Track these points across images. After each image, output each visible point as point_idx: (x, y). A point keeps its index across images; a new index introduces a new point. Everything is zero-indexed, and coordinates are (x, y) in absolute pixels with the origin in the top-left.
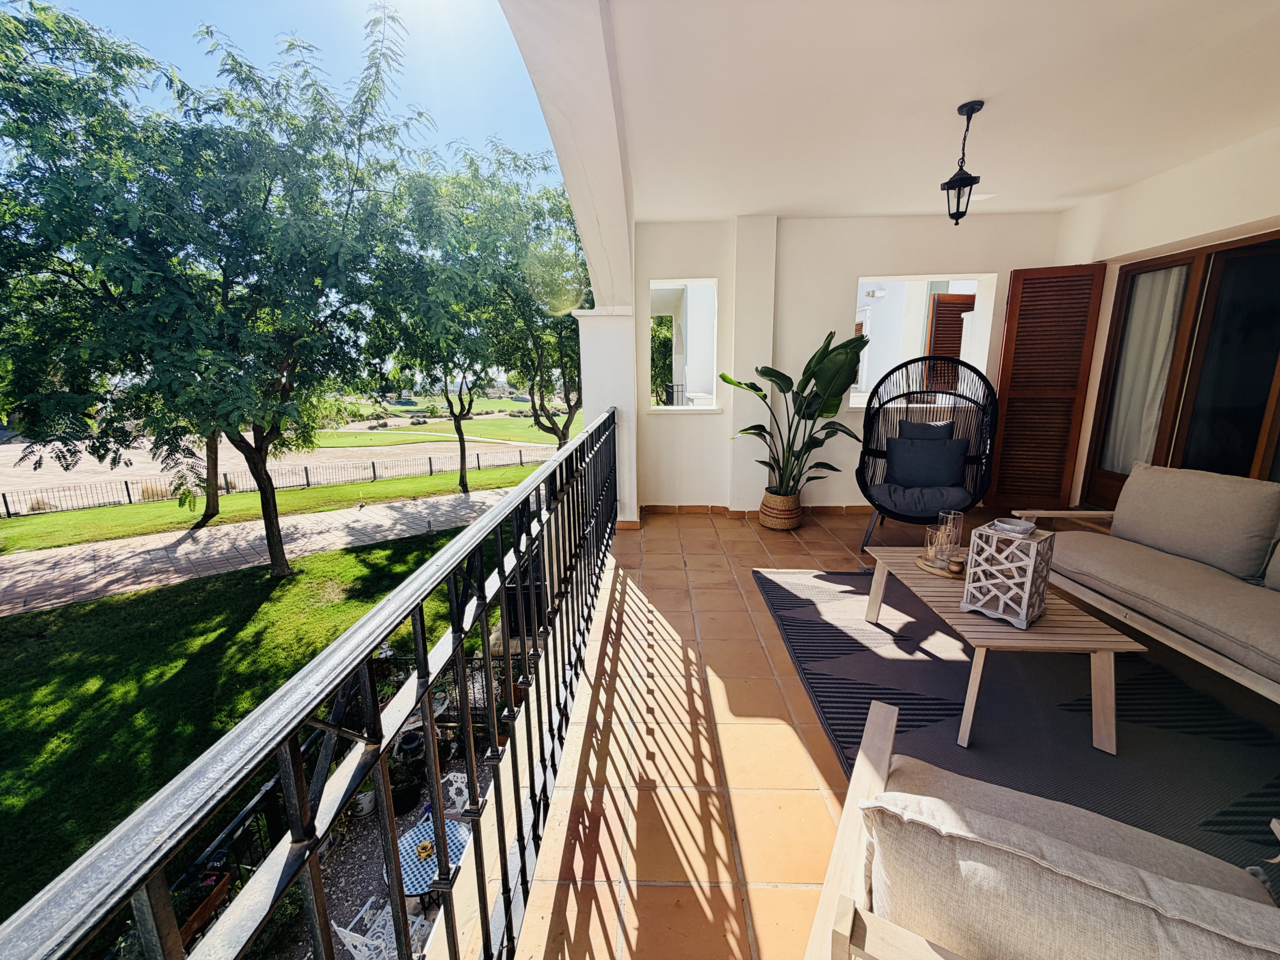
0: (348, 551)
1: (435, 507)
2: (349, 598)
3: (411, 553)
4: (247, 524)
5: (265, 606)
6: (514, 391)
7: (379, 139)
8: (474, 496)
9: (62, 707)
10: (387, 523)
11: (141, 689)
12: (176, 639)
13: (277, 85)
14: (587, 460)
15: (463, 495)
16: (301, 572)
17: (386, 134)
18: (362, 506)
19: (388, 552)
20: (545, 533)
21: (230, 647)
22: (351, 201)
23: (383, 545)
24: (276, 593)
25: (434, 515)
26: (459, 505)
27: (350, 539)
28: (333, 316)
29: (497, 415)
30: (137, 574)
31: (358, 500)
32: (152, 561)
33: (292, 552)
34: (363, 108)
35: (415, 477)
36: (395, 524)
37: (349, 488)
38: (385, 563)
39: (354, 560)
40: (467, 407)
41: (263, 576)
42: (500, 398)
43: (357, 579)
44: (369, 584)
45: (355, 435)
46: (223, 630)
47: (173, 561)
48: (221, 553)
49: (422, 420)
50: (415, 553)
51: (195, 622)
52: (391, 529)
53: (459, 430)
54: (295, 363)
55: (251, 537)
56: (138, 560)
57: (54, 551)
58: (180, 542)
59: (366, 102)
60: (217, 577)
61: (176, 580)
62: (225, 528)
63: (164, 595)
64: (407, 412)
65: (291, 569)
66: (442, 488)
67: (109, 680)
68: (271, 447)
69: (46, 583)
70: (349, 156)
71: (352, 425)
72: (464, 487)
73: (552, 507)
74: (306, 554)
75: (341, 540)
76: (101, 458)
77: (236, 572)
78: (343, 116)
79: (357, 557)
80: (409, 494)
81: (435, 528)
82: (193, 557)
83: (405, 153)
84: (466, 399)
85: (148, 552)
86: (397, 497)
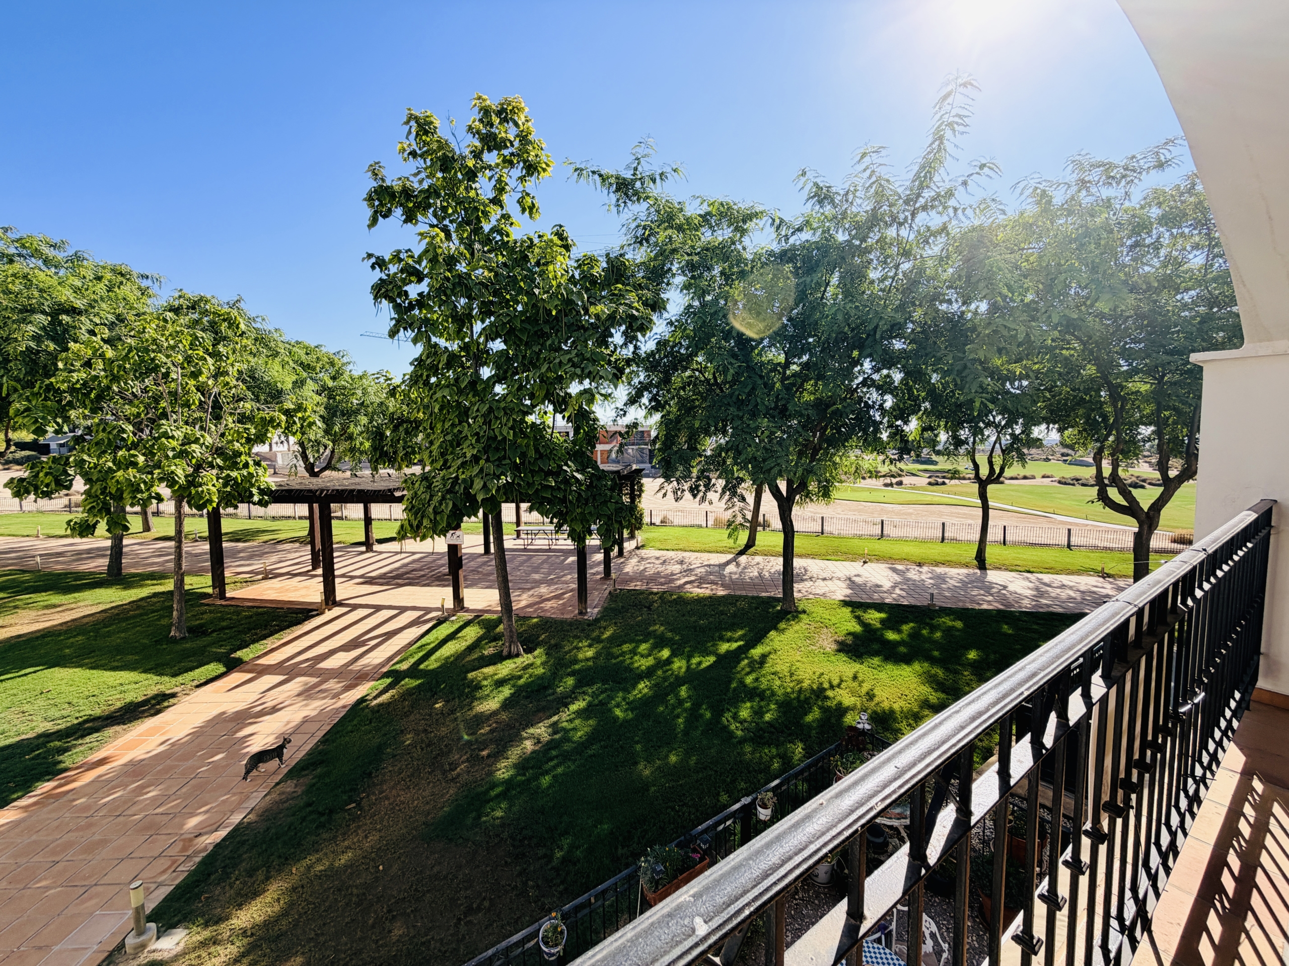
0: (846, 603)
1: (942, 578)
2: (839, 651)
3: (906, 623)
4: (772, 558)
5: (773, 633)
6: (1070, 452)
7: (932, 207)
8: (993, 576)
9: (650, 661)
10: (887, 585)
11: (688, 667)
12: (713, 639)
13: (847, 194)
14: (1199, 594)
15: (978, 571)
16: (804, 612)
17: (941, 200)
18: (865, 562)
19: (883, 615)
20: (1094, 722)
21: (743, 659)
22: (896, 274)
23: (879, 607)
24: (782, 625)
25: (939, 588)
26: (972, 582)
27: (849, 592)
28: (864, 383)
29: (1039, 481)
30: (701, 581)
31: (863, 555)
32: (711, 573)
33: (800, 591)
34: (921, 183)
35: (924, 541)
36: (894, 587)
37: (856, 542)
38: (879, 625)
39: (849, 615)
40: (997, 471)
41: (774, 607)
42: (1047, 460)
43: (849, 634)
44: (859, 642)
45: (870, 490)
46: (741, 643)
47: (722, 576)
48: (751, 578)
49: (940, 480)
50: (912, 625)
51: (726, 630)
52: (889, 592)
53: (983, 496)
54: (826, 426)
55: (772, 571)
56: (703, 570)
57: (665, 552)
58: (728, 563)
59: (925, 177)
60: (746, 597)
61: (721, 592)
62: (758, 559)
63: (713, 600)
64: (926, 471)
65: (797, 607)
66: (954, 559)
67: (674, 654)
68: (797, 497)
69: (658, 573)
70: (900, 232)
71: (868, 481)
72: (981, 561)
73: (1115, 673)
74: (811, 596)
75: (841, 592)
76: (695, 496)
77: (758, 597)
78: (900, 197)
79: (852, 612)
80: (914, 558)
81: (938, 603)
82: (734, 577)
83: (960, 212)
84: (998, 461)
85: (709, 566)
86: (902, 560)
